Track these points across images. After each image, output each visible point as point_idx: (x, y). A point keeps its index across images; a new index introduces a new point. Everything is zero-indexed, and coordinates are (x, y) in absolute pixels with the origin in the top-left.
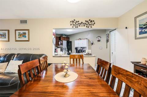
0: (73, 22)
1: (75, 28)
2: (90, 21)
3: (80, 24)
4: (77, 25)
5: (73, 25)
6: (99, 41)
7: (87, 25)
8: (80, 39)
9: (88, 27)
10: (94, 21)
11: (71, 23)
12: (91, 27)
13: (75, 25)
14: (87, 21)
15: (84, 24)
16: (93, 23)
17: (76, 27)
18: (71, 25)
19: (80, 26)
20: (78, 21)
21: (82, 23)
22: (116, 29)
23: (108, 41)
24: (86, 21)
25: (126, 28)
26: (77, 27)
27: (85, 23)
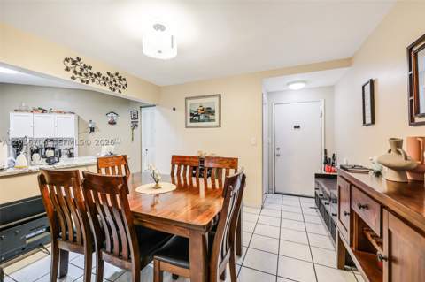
0: (74, 63)
1: (80, 82)
2: (116, 78)
3: (96, 76)
4: (86, 75)
5: (75, 72)
6: (112, 123)
7: (111, 83)
8: (44, 111)
9: (114, 90)
10: (125, 80)
11: (69, 64)
12: (120, 91)
13: (80, 74)
14: (112, 76)
15: (104, 78)
16: (124, 83)
17: (82, 81)
18: (67, 69)
19: (93, 81)
20: (90, 68)
21: (99, 74)
22: (154, 106)
23: (135, 125)
24: (108, 74)
25: (174, 109)
26: (87, 82)
27: (107, 79)
